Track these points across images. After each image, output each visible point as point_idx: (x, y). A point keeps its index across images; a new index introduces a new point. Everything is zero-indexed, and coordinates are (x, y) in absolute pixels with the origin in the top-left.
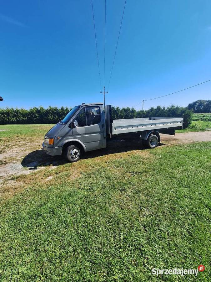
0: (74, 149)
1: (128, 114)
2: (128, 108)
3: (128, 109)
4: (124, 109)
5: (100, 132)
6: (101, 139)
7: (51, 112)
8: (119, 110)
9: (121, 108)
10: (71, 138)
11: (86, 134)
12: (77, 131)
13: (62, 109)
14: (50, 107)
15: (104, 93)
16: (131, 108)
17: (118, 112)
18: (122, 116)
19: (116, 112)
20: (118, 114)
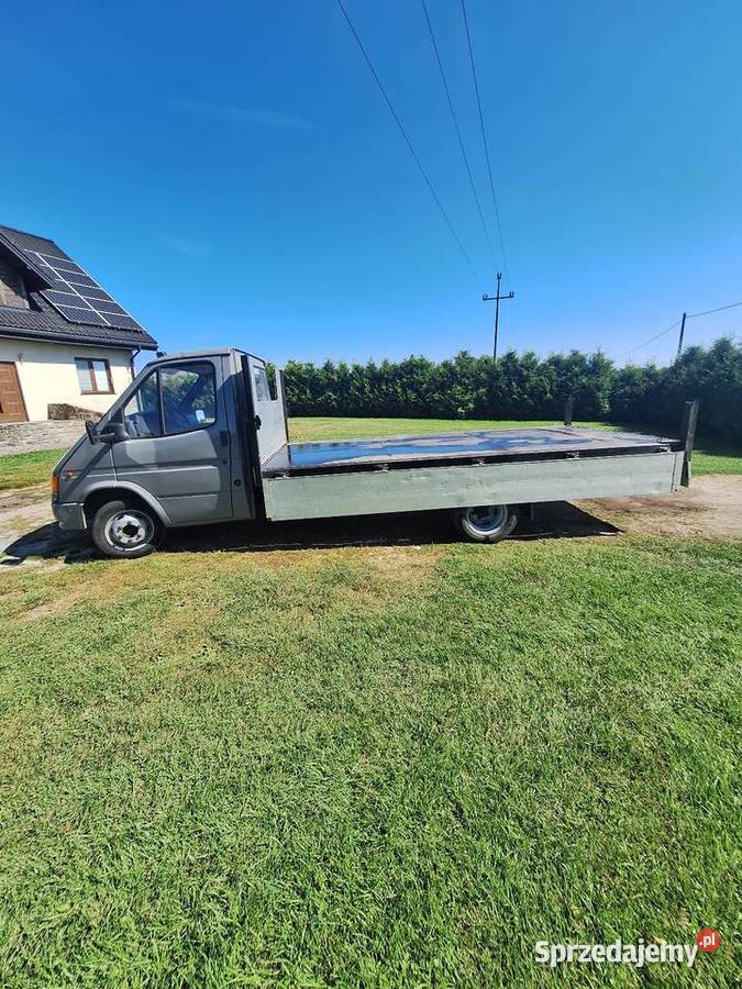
0: (126, 514)
1: (570, 379)
2: (575, 354)
3: (577, 360)
4: (555, 362)
5: (213, 459)
6: (222, 487)
7: (293, 378)
8: (535, 362)
9: (542, 358)
10: (111, 478)
11: (160, 465)
12: (129, 455)
13: (328, 367)
14: (290, 362)
15: (498, 299)
16: (588, 352)
17: (525, 373)
18: (544, 388)
19: (521, 375)
20: (527, 379)
